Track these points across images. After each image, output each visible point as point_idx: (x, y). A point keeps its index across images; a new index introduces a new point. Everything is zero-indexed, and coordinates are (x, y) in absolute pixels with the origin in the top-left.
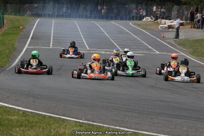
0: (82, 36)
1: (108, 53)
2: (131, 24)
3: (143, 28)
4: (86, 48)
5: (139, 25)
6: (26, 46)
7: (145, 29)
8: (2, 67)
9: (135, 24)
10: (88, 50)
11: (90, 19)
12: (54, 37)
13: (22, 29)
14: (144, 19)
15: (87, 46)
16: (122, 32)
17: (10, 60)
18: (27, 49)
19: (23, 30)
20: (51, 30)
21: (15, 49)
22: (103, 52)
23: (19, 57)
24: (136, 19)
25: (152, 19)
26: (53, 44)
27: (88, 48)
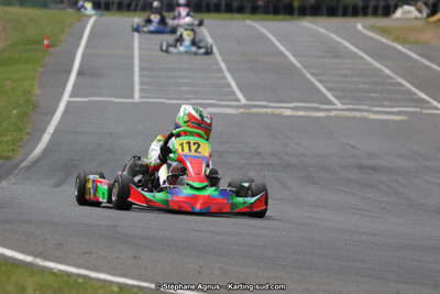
0: (223, 66)
1: (301, 113)
2: (359, 26)
3: (397, 39)
4: (238, 100)
5: (384, 31)
6: (66, 98)
7: (403, 42)
8: (7, 158)
9: (372, 28)
10: (245, 106)
11: (239, 16)
12: (141, 69)
13: (48, 46)
14: (399, 13)
15: (239, 95)
16: (336, 52)
17: (26, 138)
18: (69, 104)
19: (51, 50)
20: (132, 49)
21: (35, 107)
22: (288, 112)
23: (51, 129)
24: (375, 13)
25: (420, 11)
26: (142, 91)
27: (244, 101)
